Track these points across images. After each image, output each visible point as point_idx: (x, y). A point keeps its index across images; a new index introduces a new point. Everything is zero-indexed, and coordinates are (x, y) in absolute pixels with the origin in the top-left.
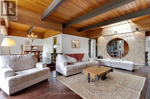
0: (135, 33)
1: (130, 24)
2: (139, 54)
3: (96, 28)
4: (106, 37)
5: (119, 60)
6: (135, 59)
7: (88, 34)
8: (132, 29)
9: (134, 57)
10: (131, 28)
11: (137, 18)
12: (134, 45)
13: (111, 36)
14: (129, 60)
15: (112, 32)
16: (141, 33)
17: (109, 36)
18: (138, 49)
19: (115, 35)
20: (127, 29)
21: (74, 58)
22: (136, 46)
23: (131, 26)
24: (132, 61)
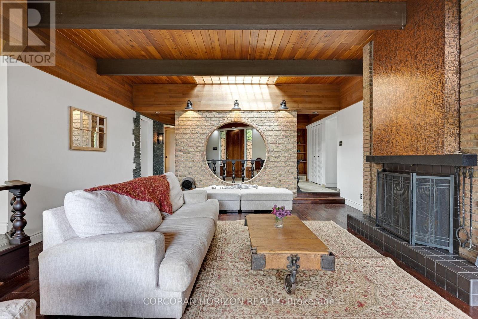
0: (278, 113)
1: (269, 87)
2: (287, 168)
3: (175, 77)
4: (206, 113)
5: (247, 188)
6: (280, 178)
7: (132, 93)
8: (273, 103)
9: (278, 175)
10: (272, 99)
11: (284, 78)
12: (277, 145)
13: (222, 113)
14: (268, 184)
15: (225, 102)
16: (290, 116)
17: (215, 113)
18: (286, 155)
19: (234, 113)
20: (264, 100)
21: (150, 200)
22: (282, 147)
23: (271, 94)
24: (273, 185)
